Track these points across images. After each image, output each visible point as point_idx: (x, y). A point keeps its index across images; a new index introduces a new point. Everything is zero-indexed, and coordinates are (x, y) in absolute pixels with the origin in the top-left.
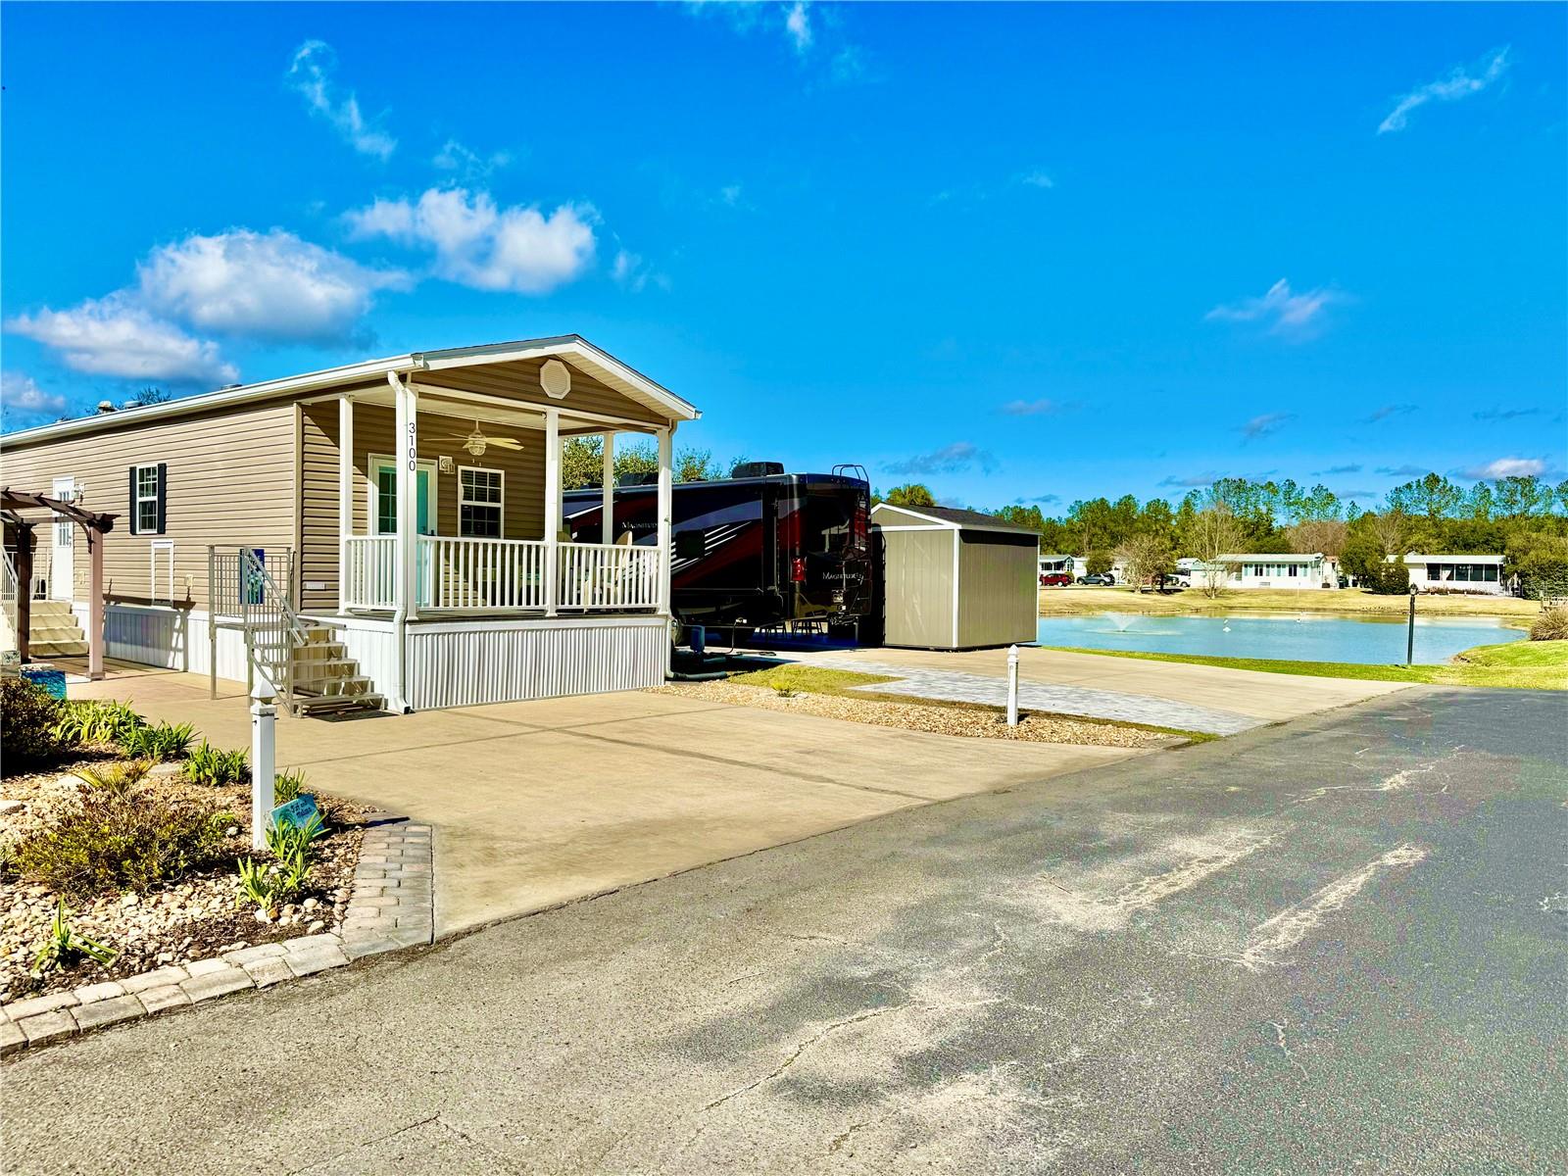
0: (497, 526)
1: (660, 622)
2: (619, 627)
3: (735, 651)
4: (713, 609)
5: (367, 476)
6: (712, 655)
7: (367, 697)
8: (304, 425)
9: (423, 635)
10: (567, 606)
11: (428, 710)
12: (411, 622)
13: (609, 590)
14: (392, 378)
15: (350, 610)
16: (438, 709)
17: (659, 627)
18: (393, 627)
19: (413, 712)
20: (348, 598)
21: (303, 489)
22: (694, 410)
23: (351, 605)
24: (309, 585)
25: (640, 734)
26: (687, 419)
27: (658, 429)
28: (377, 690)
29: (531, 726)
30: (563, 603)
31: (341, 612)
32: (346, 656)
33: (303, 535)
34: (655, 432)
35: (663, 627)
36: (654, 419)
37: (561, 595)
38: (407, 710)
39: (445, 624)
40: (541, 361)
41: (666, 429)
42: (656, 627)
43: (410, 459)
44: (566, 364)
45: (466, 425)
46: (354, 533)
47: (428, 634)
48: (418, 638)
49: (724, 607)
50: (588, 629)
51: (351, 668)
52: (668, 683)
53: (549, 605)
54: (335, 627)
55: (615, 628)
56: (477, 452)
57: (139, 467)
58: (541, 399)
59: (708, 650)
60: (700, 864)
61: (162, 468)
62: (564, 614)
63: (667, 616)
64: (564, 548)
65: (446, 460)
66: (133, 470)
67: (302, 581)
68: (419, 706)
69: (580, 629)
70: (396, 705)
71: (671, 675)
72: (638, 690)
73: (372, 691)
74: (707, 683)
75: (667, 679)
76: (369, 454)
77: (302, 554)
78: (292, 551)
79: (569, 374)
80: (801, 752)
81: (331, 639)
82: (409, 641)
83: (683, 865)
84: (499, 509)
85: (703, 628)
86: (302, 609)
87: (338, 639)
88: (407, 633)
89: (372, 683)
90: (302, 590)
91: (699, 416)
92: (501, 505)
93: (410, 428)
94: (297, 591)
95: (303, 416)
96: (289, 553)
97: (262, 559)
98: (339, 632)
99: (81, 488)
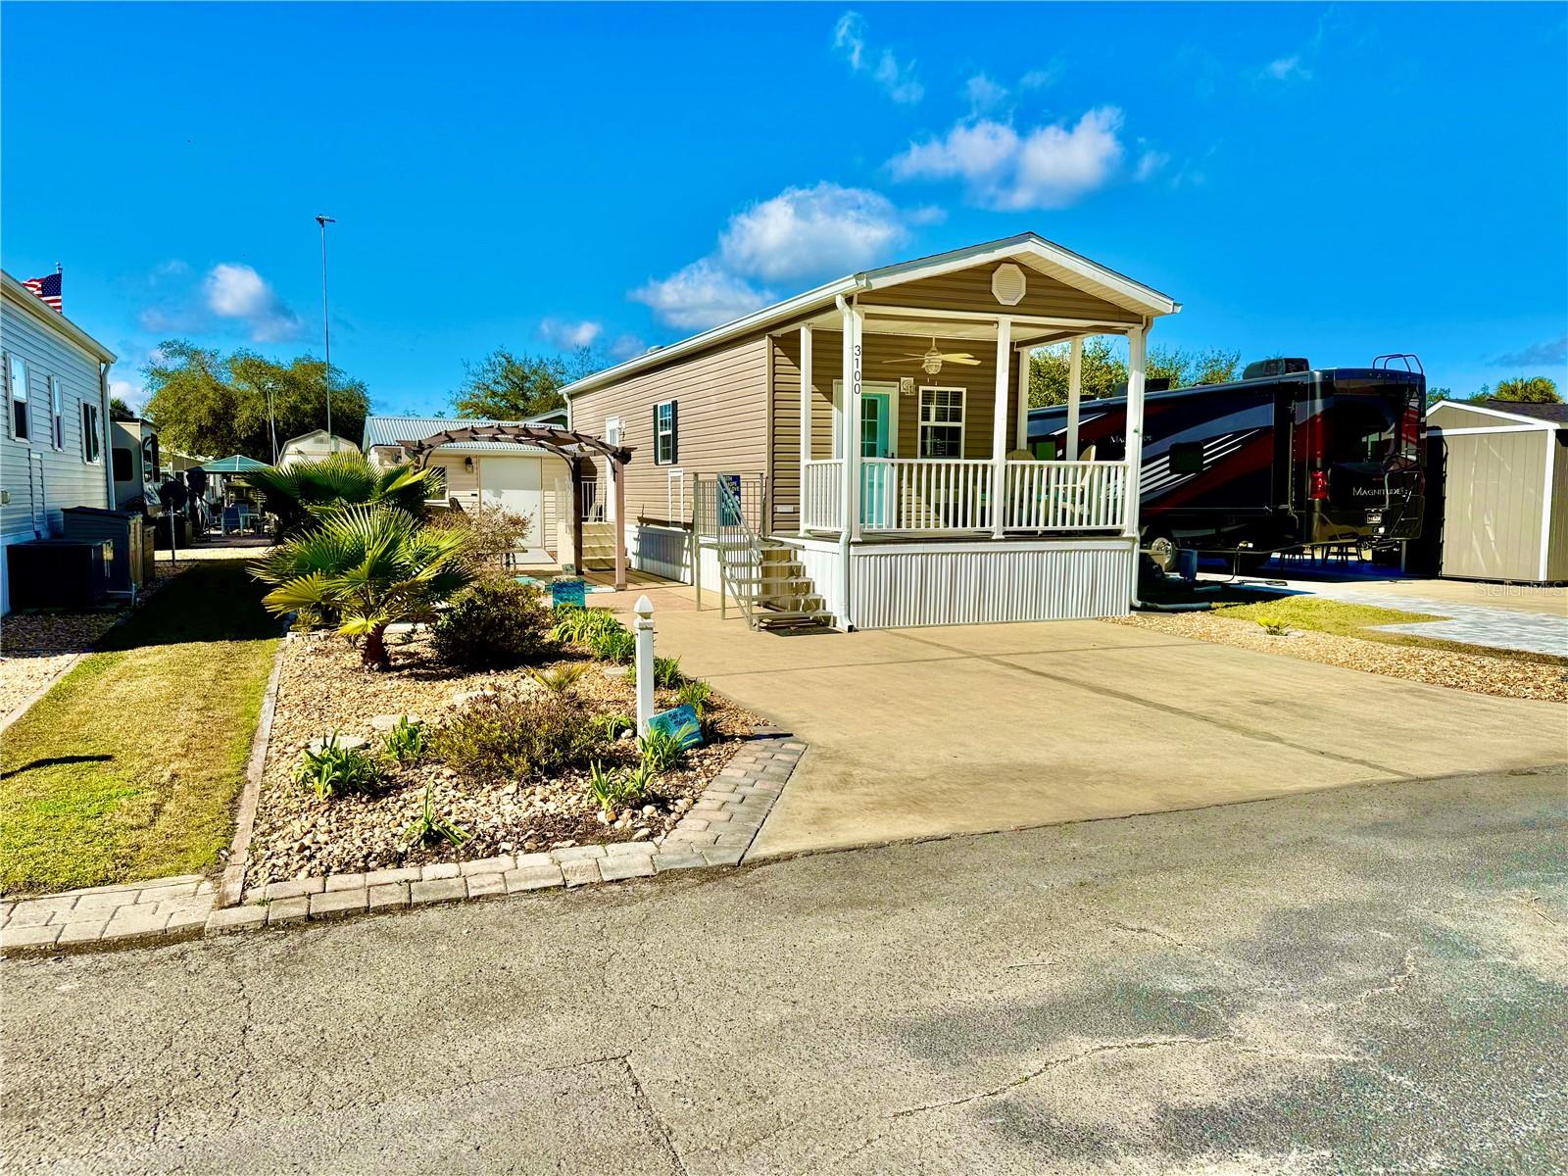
0: (958, 446)
1: (1127, 545)
2: (1076, 551)
3: (1237, 579)
4: (1213, 532)
5: (831, 402)
6: (1205, 583)
7: (820, 613)
8: (774, 356)
9: (866, 556)
10: (1015, 527)
11: (871, 629)
12: (856, 544)
13: (1064, 510)
14: (840, 301)
15: (808, 531)
16: (881, 629)
17: (1124, 551)
18: (839, 547)
19: (857, 631)
20: (806, 521)
21: (774, 418)
22: (1172, 302)
23: (809, 527)
24: (780, 509)
25: (1069, 667)
26: (1163, 314)
27: (1130, 328)
28: (828, 609)
29: (959, 651)
30: (1011, 524)
31: (801, 533)
32: (804, 575)
33: (774, 461)
34: (1126, 331)
35: (1128, 551)
36: (1123, 317)
37: (1008, 517)
38: (851, 629)
39: (888, 546)
40: (991, 267)
41: (1139, 328)
42: (1120, 551)
43: (855, 382)
44: (1022, 266)
45: (921, 344)
46: (813, 458)
47: (871, 556)
48: (861, 558)
49: (1226, 529)
50: (1039, 552)
51: (808, 587)
52: (1134, 613)
53: (996, 528)
54: (797, 547)
55: (1071, 551)
56: (932, 371)
57: (660, 404)
58: (994, 308)
59: (1200, 577)
60: (1057, 821)
61: (675, 404)
62: (1010, 536)
63: (1133, 539)
64: (1014, 467)
65: (907, 381)
66: (655, 407)
67: (773, 504)
68: (863, 625)
69: (1029, 552)
70: (842, 624)
71: (1138, 604)
72: (1096, 619)
73: (824, 608)
74: (1184, 614)
75: (1132, 608)
76: (834, 381)
77: (774, 479)
78: (765, 476)
79: (1024, 278)
80: (1257, 702)
81: (793, 559)
82: (854, 561)
83: (1035, 820)
84: (960, 428)
85: (1196, 552)
86: (773, 530)
87: (799, 559)
88: (851, 556)
89: (824, 601)
90: (773, 513)
91: (1178, 309)
92: (962, 425)
93: (856, 350)
94: (769, 514)
95: (774, 347)
96: (762, 478)
97: (739, 484)
98: (799, 552)
99: (624, 425)
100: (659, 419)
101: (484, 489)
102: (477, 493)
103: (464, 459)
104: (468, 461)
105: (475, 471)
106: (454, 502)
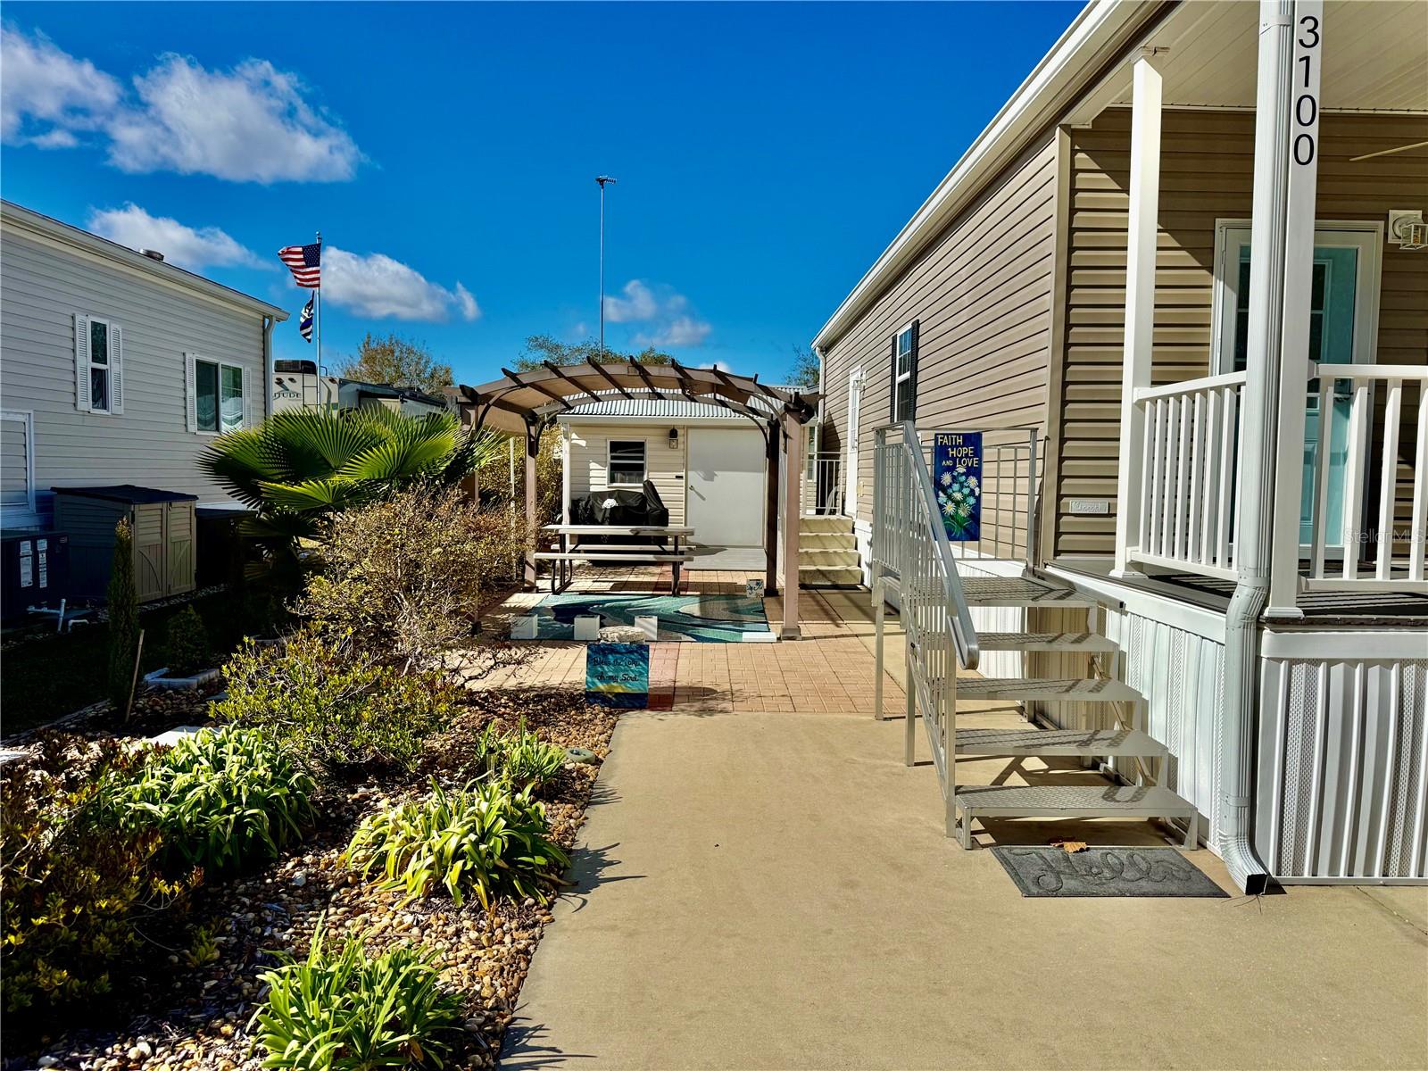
5: (1211, 270)
8: (1074, 172)
9: (1316, 663)
11: (1325, 887)
12: (1279, 623)
15: (1136, 565)
18: (1225, 626)
19: (1272, 893)
20: (1132, 539)
23: (1140, 555)
24: (1074, 506)
31: (1118, 569)
32: (1122, 679)
33: (1064, 403)
38: (1257, 885)
39: (1391, 634)
43: (1296, 129)
47: (1334, 662)
48: (1300, 669)
51: (1134, 710)
54: (1105, 603)
57: (899, 333)
61: (917, 325)
65: (1407, 219)
66: (894, 342)
67: (1060, 497)
68: (1299, 871)
76: (1219, 221)
77: (1063, 440)
78: (1041, 435)
81: (1094, 632)
82: (1272, 677)
86: (1057, 553)
87: (1111, 635)
88: (1264, 654)
89: (1173, 762)
90: (1059, 516)
94: (1049, 516)
95: (1074, 152)
96: (1034, 441)
97: (978, 453)
98: (1112, 617)
99: (864, 377)
100: (898, 357)
101: (692, 470)
102: (683, 474)
103: (668, 431)
104: (673, 433)
105: (681, 446)
106: (650, 486)
